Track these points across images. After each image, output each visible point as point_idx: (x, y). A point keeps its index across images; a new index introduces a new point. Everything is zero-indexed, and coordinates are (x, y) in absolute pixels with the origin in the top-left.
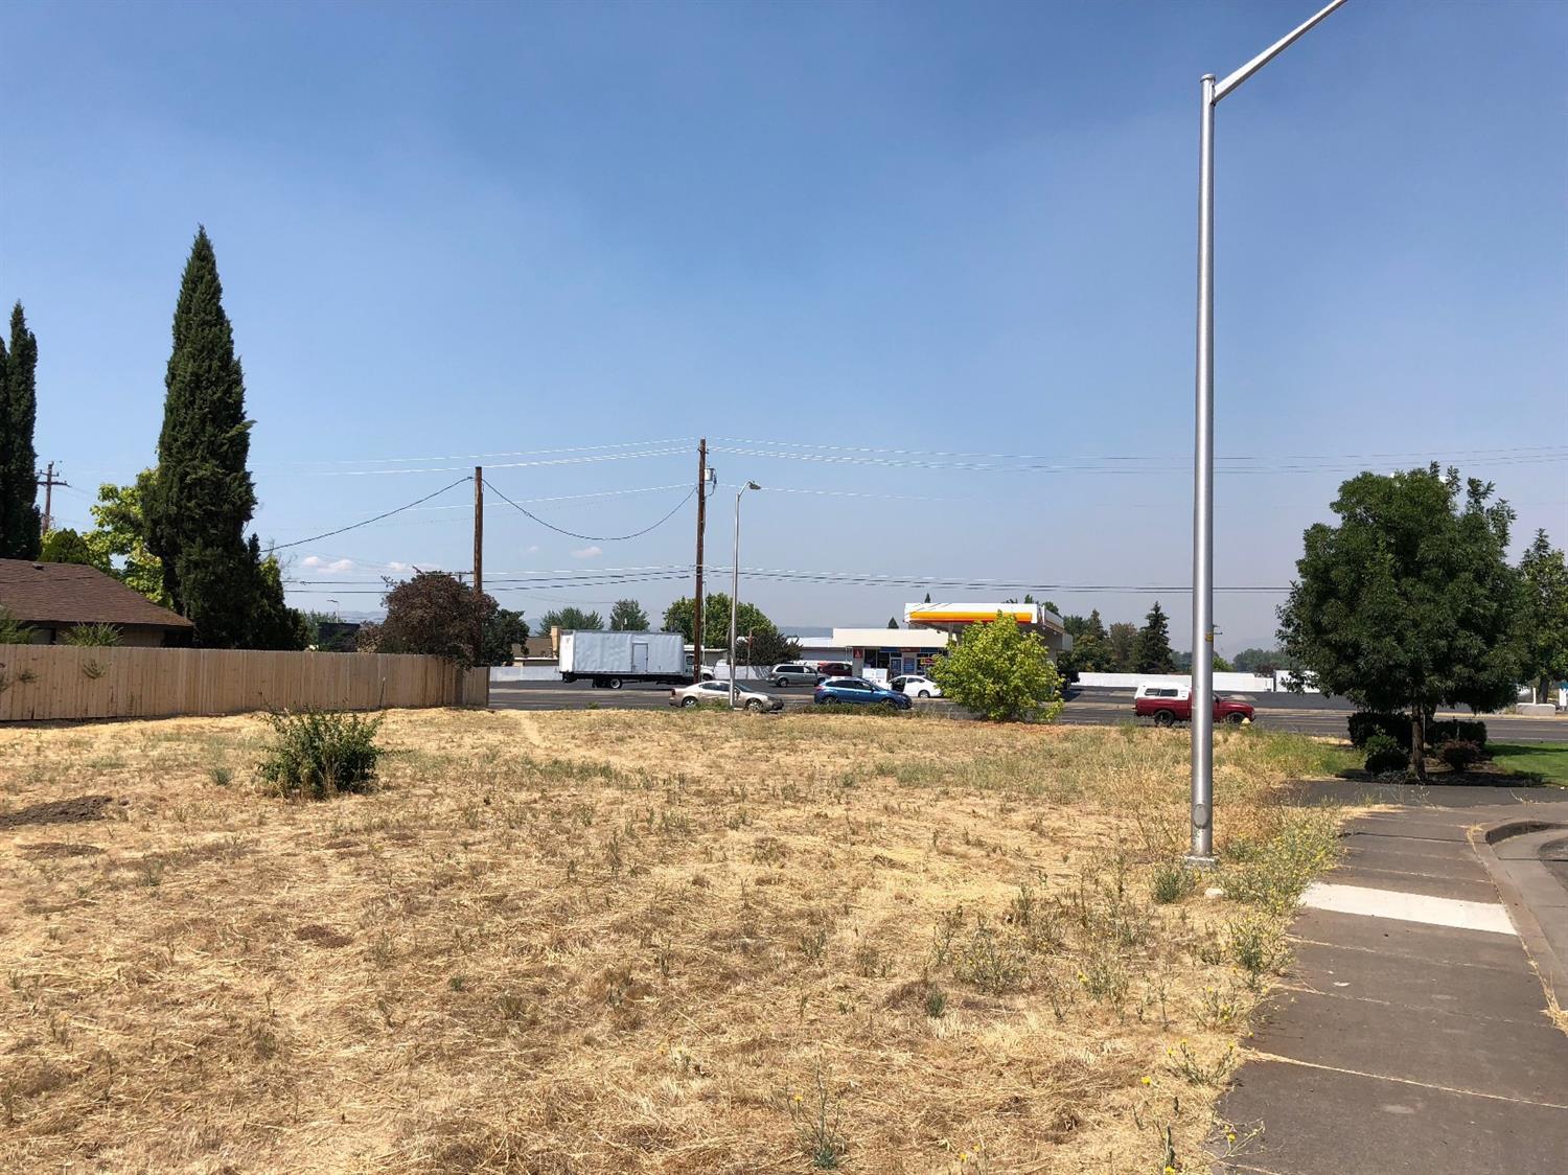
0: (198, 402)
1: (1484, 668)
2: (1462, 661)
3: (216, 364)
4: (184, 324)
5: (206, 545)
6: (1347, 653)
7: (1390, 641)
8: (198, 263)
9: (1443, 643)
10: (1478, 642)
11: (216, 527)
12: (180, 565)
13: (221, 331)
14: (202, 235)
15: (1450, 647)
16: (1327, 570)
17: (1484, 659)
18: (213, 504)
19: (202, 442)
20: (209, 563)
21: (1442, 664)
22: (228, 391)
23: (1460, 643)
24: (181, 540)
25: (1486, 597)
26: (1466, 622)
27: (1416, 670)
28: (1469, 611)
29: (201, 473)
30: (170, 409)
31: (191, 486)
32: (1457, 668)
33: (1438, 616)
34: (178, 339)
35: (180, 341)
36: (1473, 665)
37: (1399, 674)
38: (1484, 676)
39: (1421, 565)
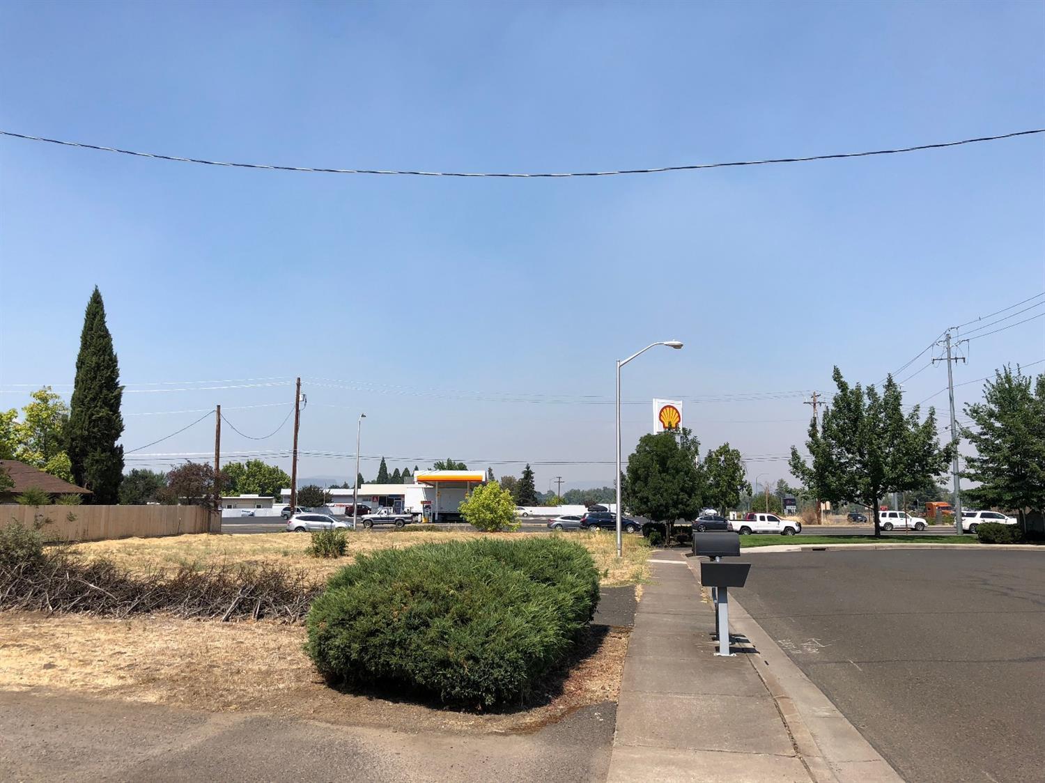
1: (689, 505)
2: (681, 503)
3: (105, 357)
5: (102, 451)
6: (645, 501)
7: (659, 496)
8: (94, 304)
9: (675, 497)
10: (686, 496)
13: (107, 340)
14: (97, 291)
15: (678, 499)
16: (637, 471)
17: (688, 502)
19: (100, 398)
21: (675, 504)
22: (111, 371)
23: (680, 497)
24: (88, 449)
25: (689, 480)
26: (682, 490)
27: (667, 506)
28: (683, 486)
29: (101, 414)
31: (95, 421)
32: (680, 506)
33: (673, 487)
36: (685, 505)
37: (661, 508)
38: (688, 508)
39: (668, 468)
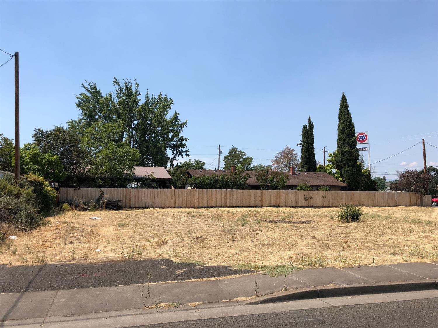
0: (344, 133)
3: (348, 124)
4: (340, 116)
5: (348, 166)
8: (343, 101)
11: (350, 162)
12: (343, 171)
13: (348, 116)
14: (343, 94)
18: (349, 157)
19: (346, 143)
20: (349, 171)
22: (351, 130)
24: (343, 166)
29: (346, 150)
30: (339, 136)
31: (344, 153)
34: (339, 119)
35: (340, 120)
